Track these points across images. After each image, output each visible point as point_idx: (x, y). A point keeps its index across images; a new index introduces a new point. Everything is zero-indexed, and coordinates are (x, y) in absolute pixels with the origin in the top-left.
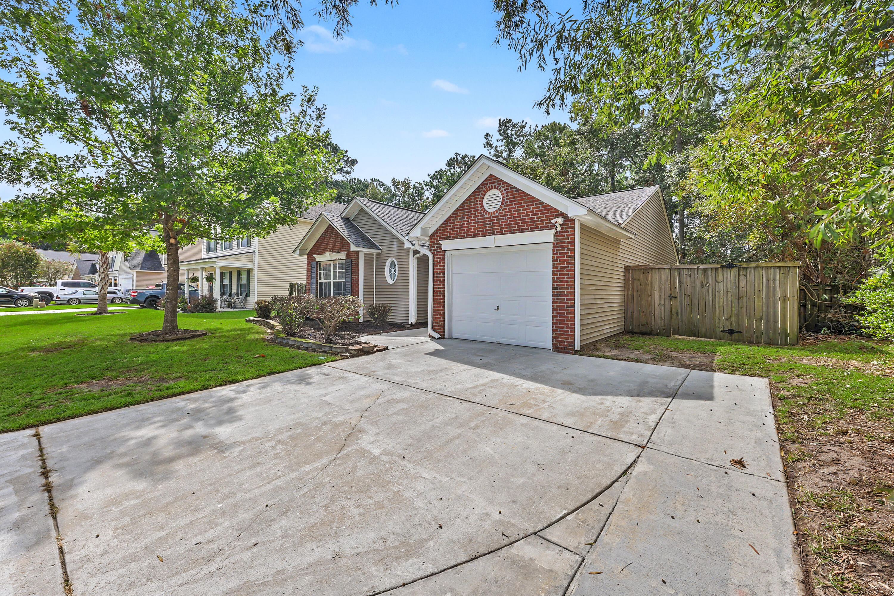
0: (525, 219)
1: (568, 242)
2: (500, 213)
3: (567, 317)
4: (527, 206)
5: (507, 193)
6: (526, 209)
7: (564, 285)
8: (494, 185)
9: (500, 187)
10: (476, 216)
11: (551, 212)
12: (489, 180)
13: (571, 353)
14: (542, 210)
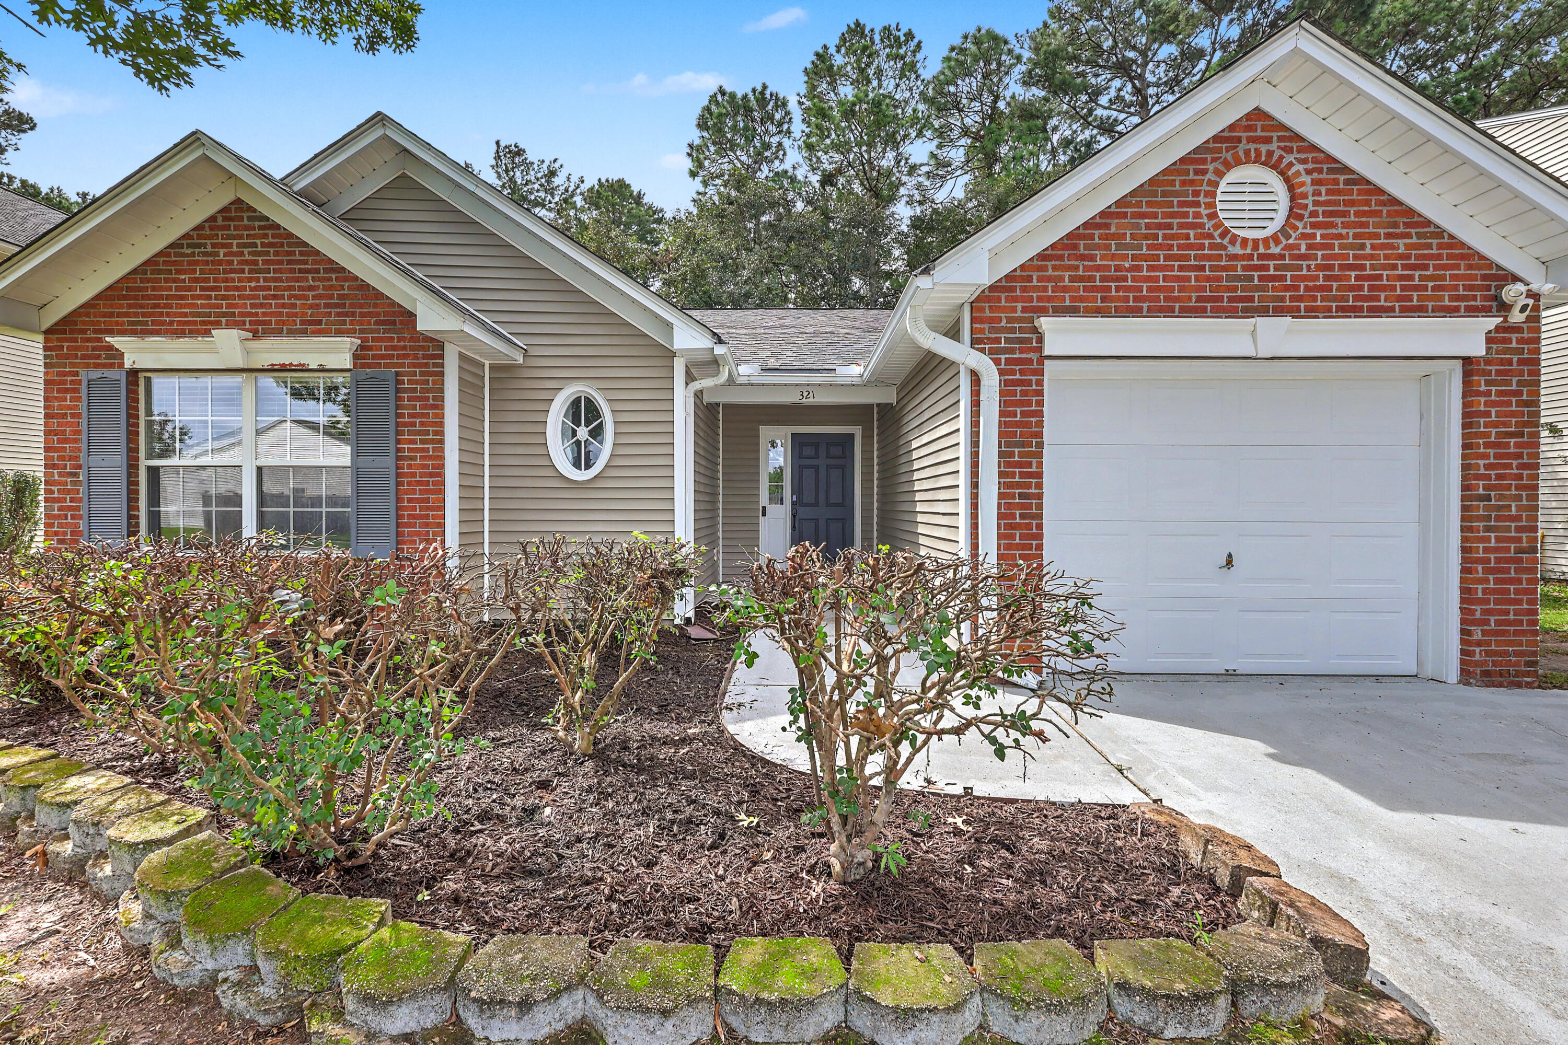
0: (1380, 277)
1: (1521, 362)
2: (1288, 247)
3: (1520, 581)
4: (1388, 236)
5: (1314, 182)
6: (1383, 247)
7: (1509, 487)
8: (1264, 148)
9: (1290, 158)
10: (1190, 247)
11: (1470, 267)
12: (1249, 128)
13: (1529, 685)
14: (1439, 257)
